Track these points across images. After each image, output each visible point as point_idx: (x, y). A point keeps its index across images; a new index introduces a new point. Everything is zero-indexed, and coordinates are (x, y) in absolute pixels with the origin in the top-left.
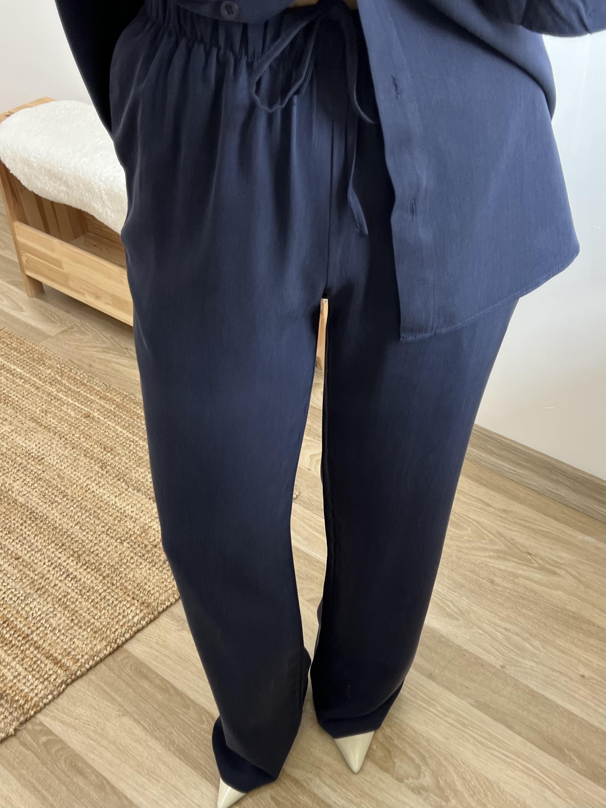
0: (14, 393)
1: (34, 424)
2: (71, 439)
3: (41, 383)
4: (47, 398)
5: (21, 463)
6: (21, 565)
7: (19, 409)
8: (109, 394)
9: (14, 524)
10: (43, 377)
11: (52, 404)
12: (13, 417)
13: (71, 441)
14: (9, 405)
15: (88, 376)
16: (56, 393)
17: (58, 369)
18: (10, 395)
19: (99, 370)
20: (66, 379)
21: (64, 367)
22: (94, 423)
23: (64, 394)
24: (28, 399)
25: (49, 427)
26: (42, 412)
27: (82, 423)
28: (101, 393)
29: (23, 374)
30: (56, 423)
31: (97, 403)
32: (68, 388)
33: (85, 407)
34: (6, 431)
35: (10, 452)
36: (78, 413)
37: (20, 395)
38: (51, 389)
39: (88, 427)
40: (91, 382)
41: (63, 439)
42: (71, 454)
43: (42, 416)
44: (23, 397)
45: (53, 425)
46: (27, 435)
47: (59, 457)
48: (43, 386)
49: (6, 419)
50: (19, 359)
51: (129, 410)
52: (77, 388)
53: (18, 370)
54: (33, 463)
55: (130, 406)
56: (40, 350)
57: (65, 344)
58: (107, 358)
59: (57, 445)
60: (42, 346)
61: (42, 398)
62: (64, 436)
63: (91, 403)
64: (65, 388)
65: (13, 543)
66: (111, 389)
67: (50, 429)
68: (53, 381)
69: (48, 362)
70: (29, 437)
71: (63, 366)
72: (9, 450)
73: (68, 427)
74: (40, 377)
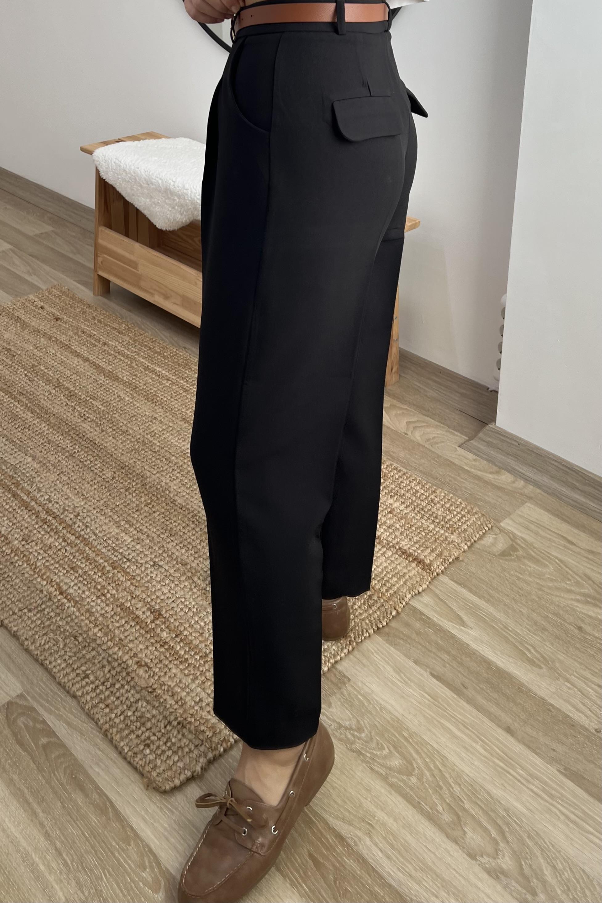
0: (162, 393)
6: (188, 571)
9: (176, 526)
14: (157, 404)
18: (158, 395)
24: (176, 400)
35: (164, 451)
37: (168, 395)
44: (171, 397)
49: (156, 418)
65: (178, 547)
72: (163, 448)
74: (187, 381)
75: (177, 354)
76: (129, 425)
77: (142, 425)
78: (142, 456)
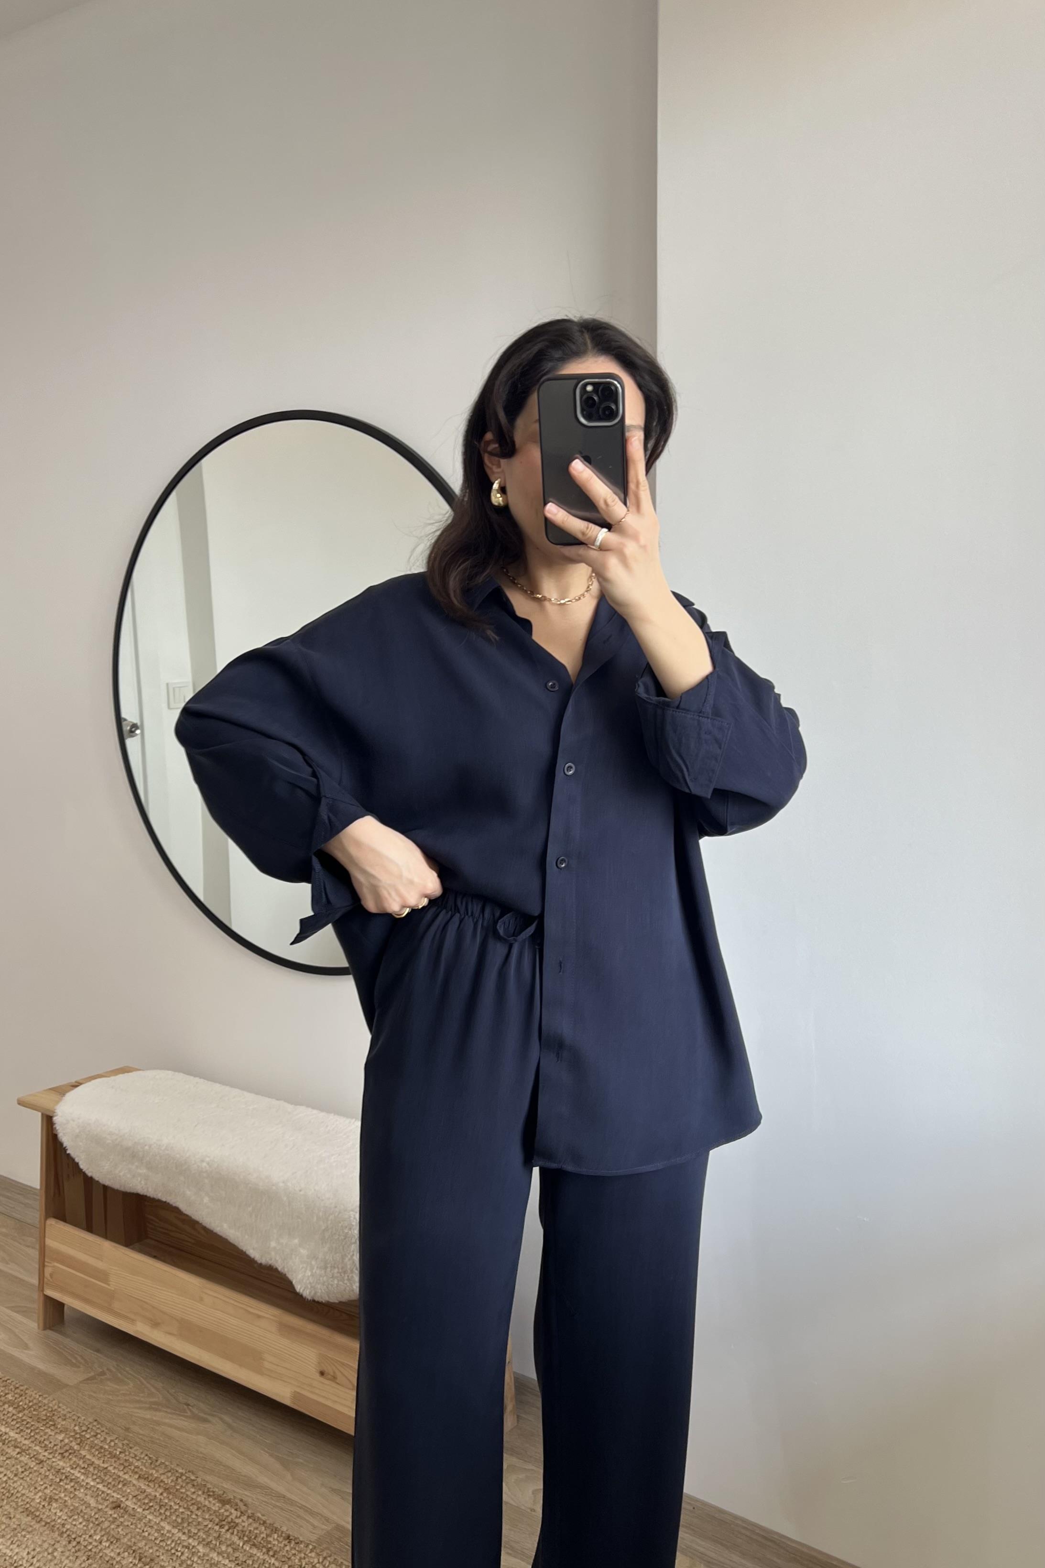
2: (86, 1543)
3: (46, 1454)
4: (54, 1478)
8: (154, 1472)
10: (51, 1445)
11: (60, 1486)
13: (85, 1547)
15: (123, 1444)
16: (68, 1469)
17: (77, 1433)
19: (140, 1436)
20: (87, 1448)
21: (86, 1431)
22: (125, 1517)
23: (83, 1471)
25: (53, 1523)
26: (45, 1500)
27: (106, 1516)
28: (142, 1470)
29: (19, 1440)
30: (66, 1518)
31: (134, 1485)
32: (88, 1462)
33: (114, 1492)
36: (101, 1502)
38: (61, 1463)
39: (116, 1523)
40: (127, 1454)
41: (74, 1543)
43: (44, 1506)
45: (59, 1521)
46: (16, 1536)
48: (49, 1459)
50: (15, 1417)
51: (185, 1496)
52: (103, 1463)
55: (187, 1490)
56: (51, 1405)
57: (90, 1397)
58: (154, 1418)
59: (62, 1552)
60: (54, 1400)
61: (46, 1477)
62: (75, 1539)
63: (124, 1485)
64: (84, 1462)
66: (159, 1462)
67: (53, 1526)
68: (67, 1451)
69: (61, 1423)
71: (84, 1428)
73: (84, 1524)
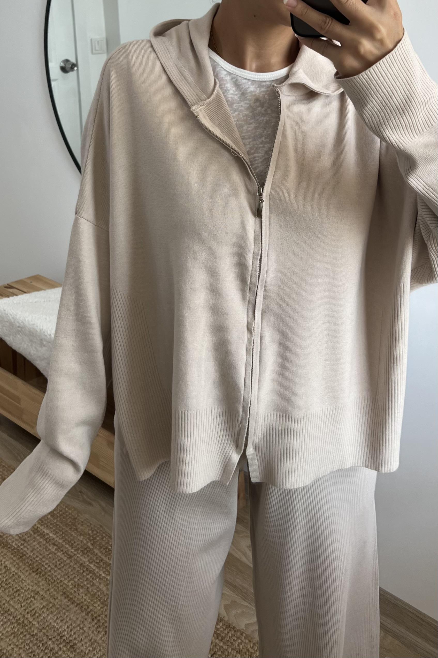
0: (47, 562)
1: (66, 600)
2: (103, 621)
3: (73, 551)
4: (79, 569)
5: (53, 649)
7: (51, 580)
10: (75, 544)
11: (84, 576)
12: (45, 590)
13: (103, 624)
14: (41, 575)
16: (87, 563)
17: (90, 536)
18: (43, 563)
20: (98, 548)
21: (96, 534)
23: (96, 565)
24: (59, 569)
25: (81, 605)
26: (75, 586)
29: (55, 539)
30: (89, 601)
32: (100, 559)
34: (38, 607)
35: (42, 633)
37: (53, 564)
38: (82, 558)
41: (96, 621)
42: (103, 641)
43: (75, 591)
44: (56, 566)
45: (85, 603)
46: (59, 613)
47: (92, 644)
48: (75, 555)
49: (38, 592)
50: (52, 522)
53: (51, 535)
54: (65, 649)
59: (89, 628)
61: (74, 569)
62: (96, 617)
64: (97, 558)
68: (85, 549)
70: (60, 617)
71: (95, 532)
72: (41, 631)
73: (101, 606)
74: (72, 544)
75: (66, 511)
76: (11, 602)
77: (24, 601)
78: (21, 641)
